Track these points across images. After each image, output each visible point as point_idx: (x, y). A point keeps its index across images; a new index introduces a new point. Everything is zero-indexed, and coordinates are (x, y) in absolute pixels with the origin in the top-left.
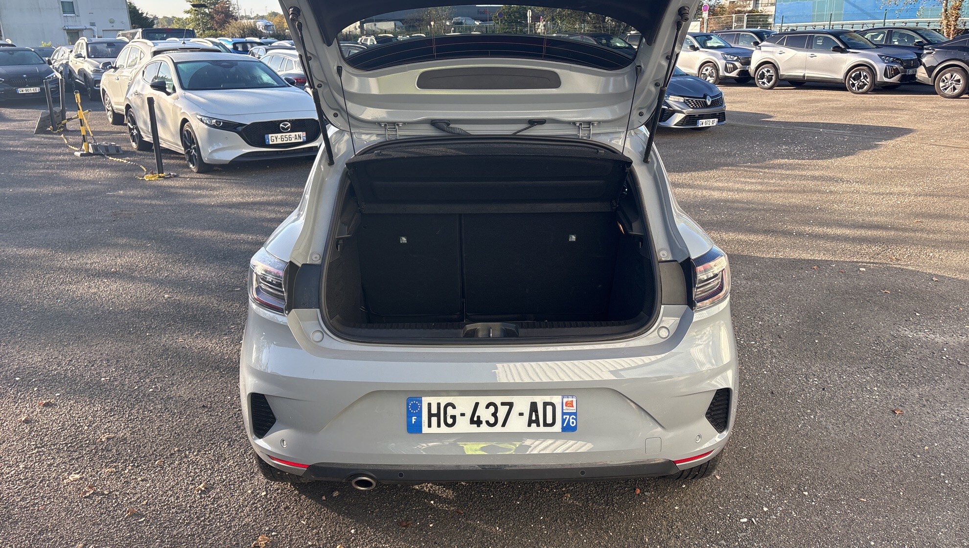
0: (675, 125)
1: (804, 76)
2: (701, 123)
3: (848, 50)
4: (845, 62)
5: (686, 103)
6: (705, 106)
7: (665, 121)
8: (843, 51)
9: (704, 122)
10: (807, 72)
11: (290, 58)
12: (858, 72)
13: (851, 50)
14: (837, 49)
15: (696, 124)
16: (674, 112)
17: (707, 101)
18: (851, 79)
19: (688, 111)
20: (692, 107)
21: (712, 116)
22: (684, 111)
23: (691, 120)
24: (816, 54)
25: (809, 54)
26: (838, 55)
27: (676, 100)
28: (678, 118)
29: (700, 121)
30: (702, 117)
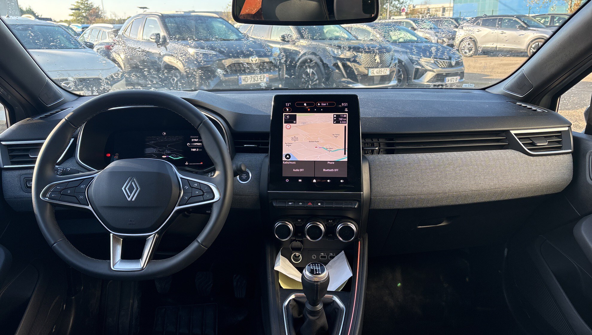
0: (427, 82)
1: (496, 47)
2: (448, 80)
3: (529, 28)
4: (527, 36)
5: (436, 63)
6: (450, 66)
7: (418, 78)
8: (525, 29)
9: (450, 79)
10: (498, 44)
11: (105, 30)
12: (537, 43)
13: (531, 28)
14: (522, 28)
15: (443, 80)
16: (426, 71)
17: (452, 61)
18: (532, 49)
19: (438, 70)
20: (440, 67)
21: (456, 74)
22: (435, 70)
23: (440, 77)
24: (505, 31)
25: (500, 31)
26: (523, 32)
27: (427, 61)
28: (429, 76)
29: (447, 78)
30: (448, 75)
